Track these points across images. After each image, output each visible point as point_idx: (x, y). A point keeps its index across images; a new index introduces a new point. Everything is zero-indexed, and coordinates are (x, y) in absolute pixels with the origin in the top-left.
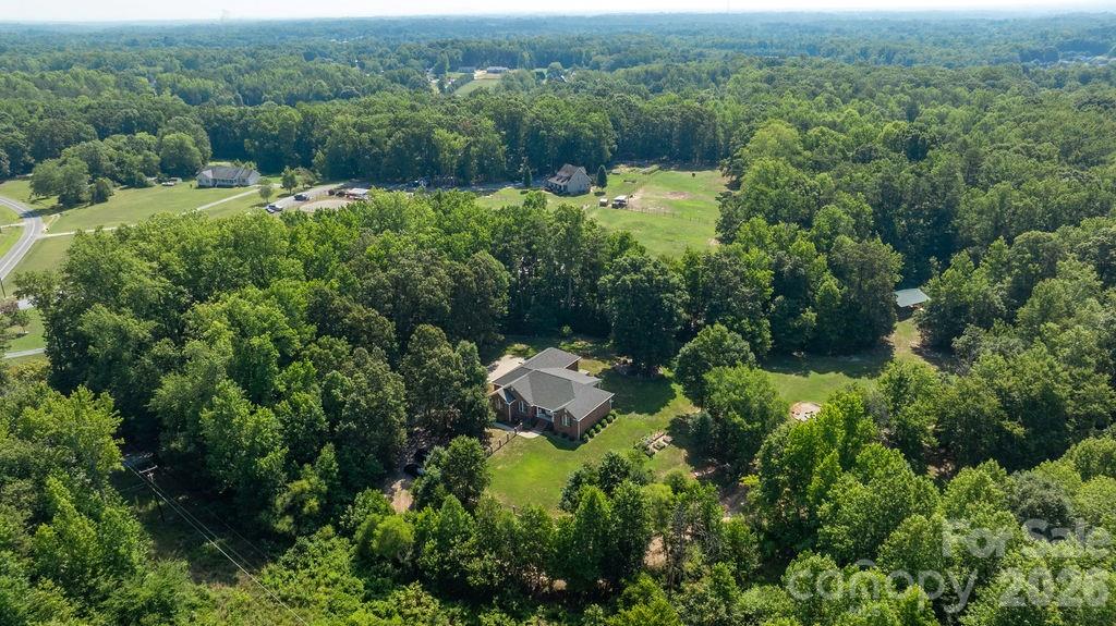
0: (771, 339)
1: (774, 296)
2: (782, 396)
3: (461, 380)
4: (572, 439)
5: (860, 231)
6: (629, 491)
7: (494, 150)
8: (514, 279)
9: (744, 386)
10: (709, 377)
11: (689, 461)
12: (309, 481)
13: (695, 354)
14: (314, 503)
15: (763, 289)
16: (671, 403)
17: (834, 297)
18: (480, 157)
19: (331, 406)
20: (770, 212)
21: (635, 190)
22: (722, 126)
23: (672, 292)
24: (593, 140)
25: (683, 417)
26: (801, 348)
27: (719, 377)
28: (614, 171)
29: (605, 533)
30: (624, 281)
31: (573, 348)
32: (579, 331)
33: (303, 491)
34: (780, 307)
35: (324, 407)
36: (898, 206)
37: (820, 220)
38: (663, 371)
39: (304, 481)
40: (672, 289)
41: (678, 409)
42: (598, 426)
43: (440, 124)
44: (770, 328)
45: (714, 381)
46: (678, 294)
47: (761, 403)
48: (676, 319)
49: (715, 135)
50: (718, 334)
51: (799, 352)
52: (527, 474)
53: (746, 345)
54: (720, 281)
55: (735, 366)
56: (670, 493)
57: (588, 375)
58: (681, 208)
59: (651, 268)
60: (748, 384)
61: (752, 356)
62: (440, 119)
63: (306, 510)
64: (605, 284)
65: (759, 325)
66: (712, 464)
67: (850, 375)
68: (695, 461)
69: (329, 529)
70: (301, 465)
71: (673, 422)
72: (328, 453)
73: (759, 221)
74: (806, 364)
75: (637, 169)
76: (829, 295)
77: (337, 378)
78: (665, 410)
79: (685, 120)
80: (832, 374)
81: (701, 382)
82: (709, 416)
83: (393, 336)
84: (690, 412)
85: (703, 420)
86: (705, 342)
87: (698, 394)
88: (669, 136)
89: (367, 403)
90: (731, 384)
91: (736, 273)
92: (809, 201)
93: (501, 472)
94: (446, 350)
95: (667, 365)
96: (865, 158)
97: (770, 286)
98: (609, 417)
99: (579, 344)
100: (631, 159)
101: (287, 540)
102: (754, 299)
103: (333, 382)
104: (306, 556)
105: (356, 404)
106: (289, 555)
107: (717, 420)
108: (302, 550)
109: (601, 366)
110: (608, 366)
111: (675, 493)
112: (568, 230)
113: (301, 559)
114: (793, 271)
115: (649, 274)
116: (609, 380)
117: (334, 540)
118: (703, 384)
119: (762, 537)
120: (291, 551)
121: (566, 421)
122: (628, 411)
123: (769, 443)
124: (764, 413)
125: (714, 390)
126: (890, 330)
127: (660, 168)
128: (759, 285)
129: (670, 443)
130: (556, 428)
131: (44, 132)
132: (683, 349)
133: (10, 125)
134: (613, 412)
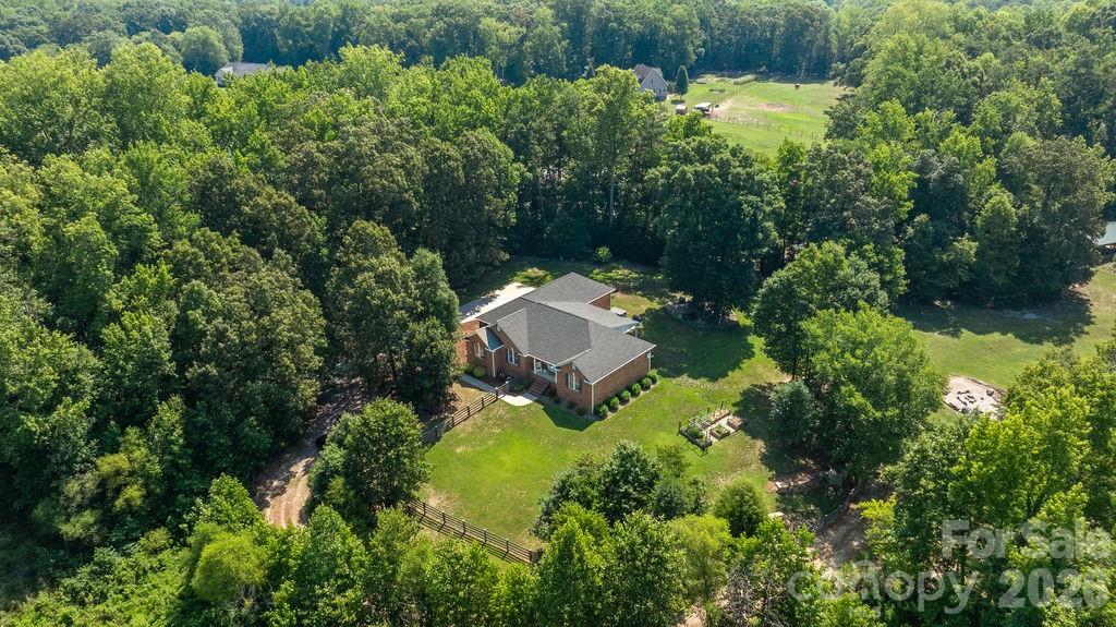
0: (905, 278)
1: (912, 214)
2: (934, 364)
3: (410, 310)
4: (582, 412)
5: (1047, 130)
6: (642, 532)
7: (551, 46)
8: (529, 175)
9: (871, 345)
10: (811, 326)
11: (766, 460)
12: (133, 456)
13: (787, 289)
14: (134, 493)
15: (897, 202)
16: (746, 364)
17: (1006, 220)
18: (535, 54)
19: (184, 338)
20: (909, 100)
21: (722, 100)
22: (836, 32)
23: (759, 194)
24: (672, 37)
25: (763, 388)
26: (947, 294)
27: (829, 326)
28: (699, 80)
29: (589, 611)
30: (684, 173)
31: (610, 278)
32: (620, 256)
33: (118, 472)
34: (922, 233)
35: (174, 338)
36: (1096, 104)
37: (987, 108)
38: (736, 316)
39: (122, 455)
40: (759, 189)
41: (755, 375)
42: (626, 394)
43: (488, 12)
44: (905, 262)
45: (820, 332)
46: (767, 198)
47: (901, 375)
48: (760, 236)
49: (827, 40)
50: (830, 258)
51: (943, 300)
52: (501, 464)
53: (874, 278)
54: (831, 185)
55: (856, 309)
56: (727, 536)
57: (624, 315)
58: (778, 120)
59: (726, 155)
60: (878, 341)
61: (883, 296)
62: (490, 7)
63: (119, 503)
64: (656, 179)
65: (889, 255)
66: (804, 469)
67: (1025, 339)
68: (778, 462)
69: (160, 536)
70: (123, 427)
71: (746, 394)
72: (169, 413)
73: (894, 107)
74: (953, 319)
75: (727, 79)
76: (999, 216)
77: (199, 293)
78: (734, 375)
79: (791, 21)
80: (996, 336)
81: (794, 334)
82: (806, 391)
83: (320, 237)
84: (774, 381)
85: (796, 396)
86: (807, 269)
87: (790, 352)
88: (770, 42)
89: (240, 336)
90: (847, 339)
91: (858, 174)
92: (967, 86)
93: (460, 458)
94: (389, 261)
95: (745, 309)
96: (1043, 42)
97: (909, 200)
98: (645, 381)
99: (620, 273)
100: (721, 70)
101: (81, 550)
102: (884, 214)
103: (195, 300)
104: (107, 581)
105: (221, 335)
106: (81, 578)
107: (818, 396)
108: (104, 569)
109: (645, 305)
110: (655, 305)
111: (735, 533)
112: (609, 104)
113: (97, 586)
114: (944, 179)
115: (724, 165)
116: (653, 326)
117: (165, 555)
118: (798, 337)
119: (889, 612)
120: (85, 570)
121: (574, 382)
122: (677, 373)
123: (921, 451)
124: (903, 391)
125: (818, 348)
126: (1086, 277)
127: (756, 79)
128: (891, 195)
129: (737, 429)
130: (559, 393)
131: (68, 25)
132: (770, 280)
133: (36, 19)
134: (653, 372)
